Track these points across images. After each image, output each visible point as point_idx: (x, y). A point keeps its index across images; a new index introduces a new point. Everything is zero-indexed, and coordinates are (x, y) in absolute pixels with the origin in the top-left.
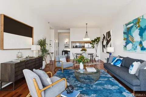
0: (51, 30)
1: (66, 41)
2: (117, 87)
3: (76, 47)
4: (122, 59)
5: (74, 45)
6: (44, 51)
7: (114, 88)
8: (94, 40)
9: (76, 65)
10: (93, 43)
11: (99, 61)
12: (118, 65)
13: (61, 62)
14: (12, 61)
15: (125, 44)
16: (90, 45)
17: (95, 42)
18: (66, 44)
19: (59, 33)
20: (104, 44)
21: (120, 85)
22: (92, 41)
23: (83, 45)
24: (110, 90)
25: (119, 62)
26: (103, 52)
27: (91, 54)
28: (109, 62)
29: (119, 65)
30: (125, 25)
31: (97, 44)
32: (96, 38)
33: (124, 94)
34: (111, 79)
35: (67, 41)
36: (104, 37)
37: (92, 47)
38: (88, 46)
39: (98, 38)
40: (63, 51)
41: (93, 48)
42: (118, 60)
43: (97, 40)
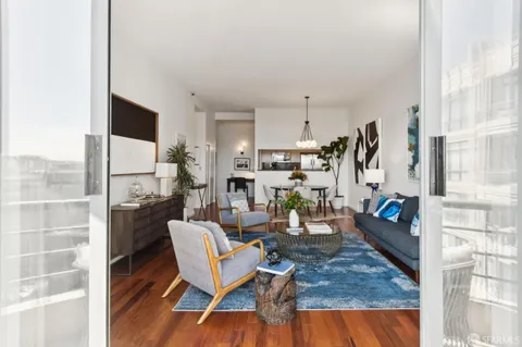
0: (198, 114)
1: (240, 149)
2: (381, 269)
3: (275, 167)
4: (401, 201)
5: (268, 159)
6: (184, 178)
7: (374, 270)
8: (328, 145)
9: (274, 221)
10: (328, 156)
11: (346, 210)
12: (390, 219)
13: (234, 211)
14: (119, 206)
15: (411, 162)
16: (319, 162)
17: (332, 152)
18: (241, 156)
19: (220, 122)
20: (360, 159)
21: (391, 266)
22: (324, 148)
23: (294, 160)
24: (363, 273)
25: (394, 209)
26: (357, 182)
27: (320, 190)
28: (370, 210)
29: (394, 219)
30: (411, 111)
31: (339, 157)
32: (336, 140)
33: (396, 280)
34: (370, 254)
35: (242, 146)
36: (360, 139)
37: (324, 168)
38: (313, 163)
39: (343, 141)
40: (229, 181)
41: (327, 170)
42: (391, 204)
43: (338, 146)
